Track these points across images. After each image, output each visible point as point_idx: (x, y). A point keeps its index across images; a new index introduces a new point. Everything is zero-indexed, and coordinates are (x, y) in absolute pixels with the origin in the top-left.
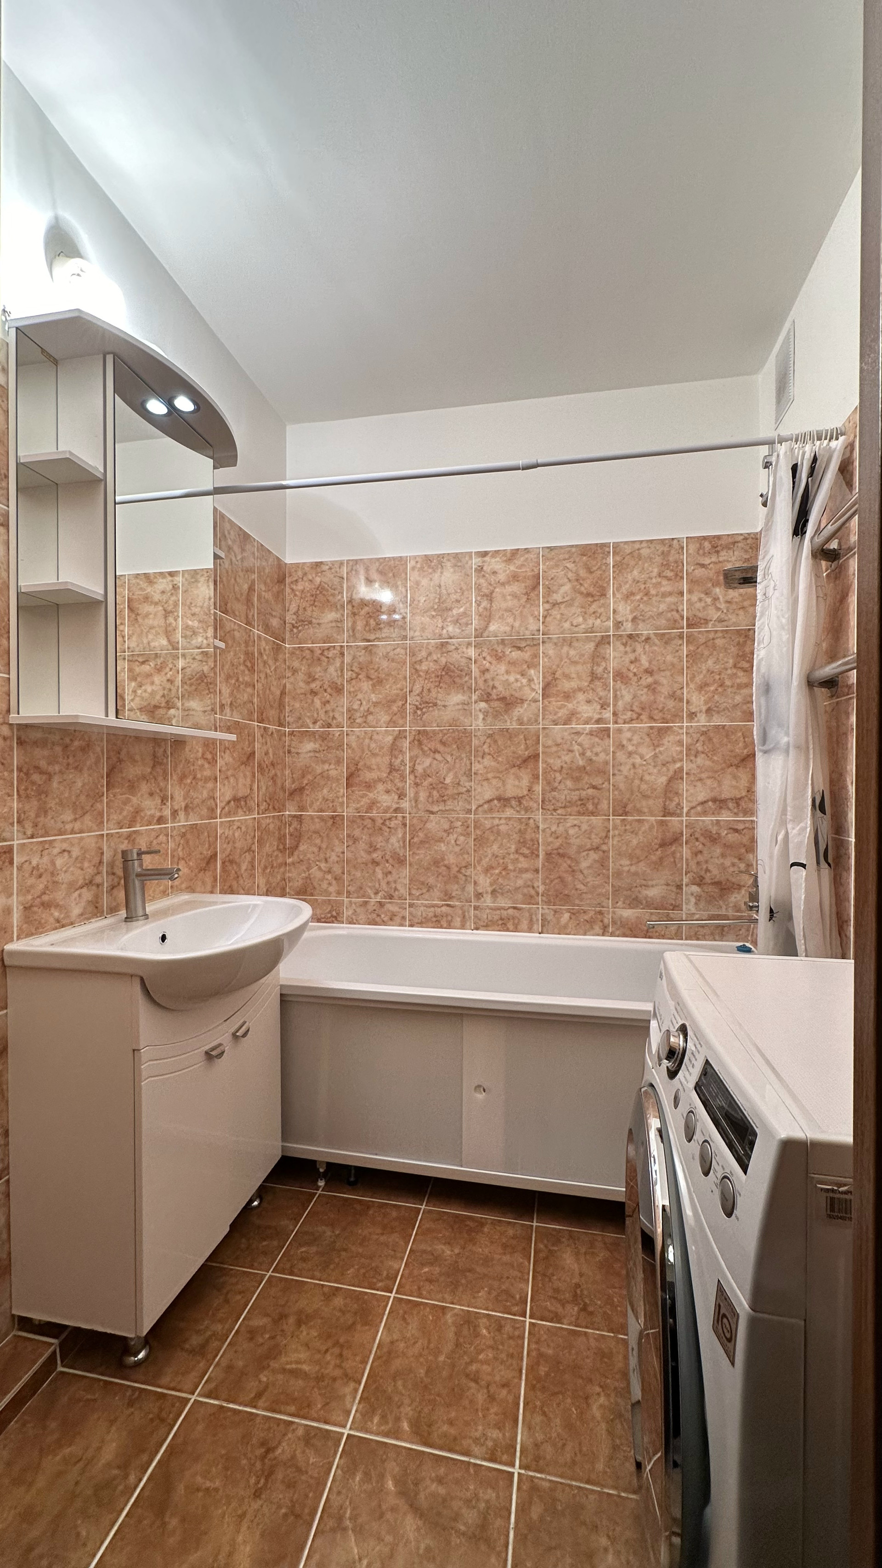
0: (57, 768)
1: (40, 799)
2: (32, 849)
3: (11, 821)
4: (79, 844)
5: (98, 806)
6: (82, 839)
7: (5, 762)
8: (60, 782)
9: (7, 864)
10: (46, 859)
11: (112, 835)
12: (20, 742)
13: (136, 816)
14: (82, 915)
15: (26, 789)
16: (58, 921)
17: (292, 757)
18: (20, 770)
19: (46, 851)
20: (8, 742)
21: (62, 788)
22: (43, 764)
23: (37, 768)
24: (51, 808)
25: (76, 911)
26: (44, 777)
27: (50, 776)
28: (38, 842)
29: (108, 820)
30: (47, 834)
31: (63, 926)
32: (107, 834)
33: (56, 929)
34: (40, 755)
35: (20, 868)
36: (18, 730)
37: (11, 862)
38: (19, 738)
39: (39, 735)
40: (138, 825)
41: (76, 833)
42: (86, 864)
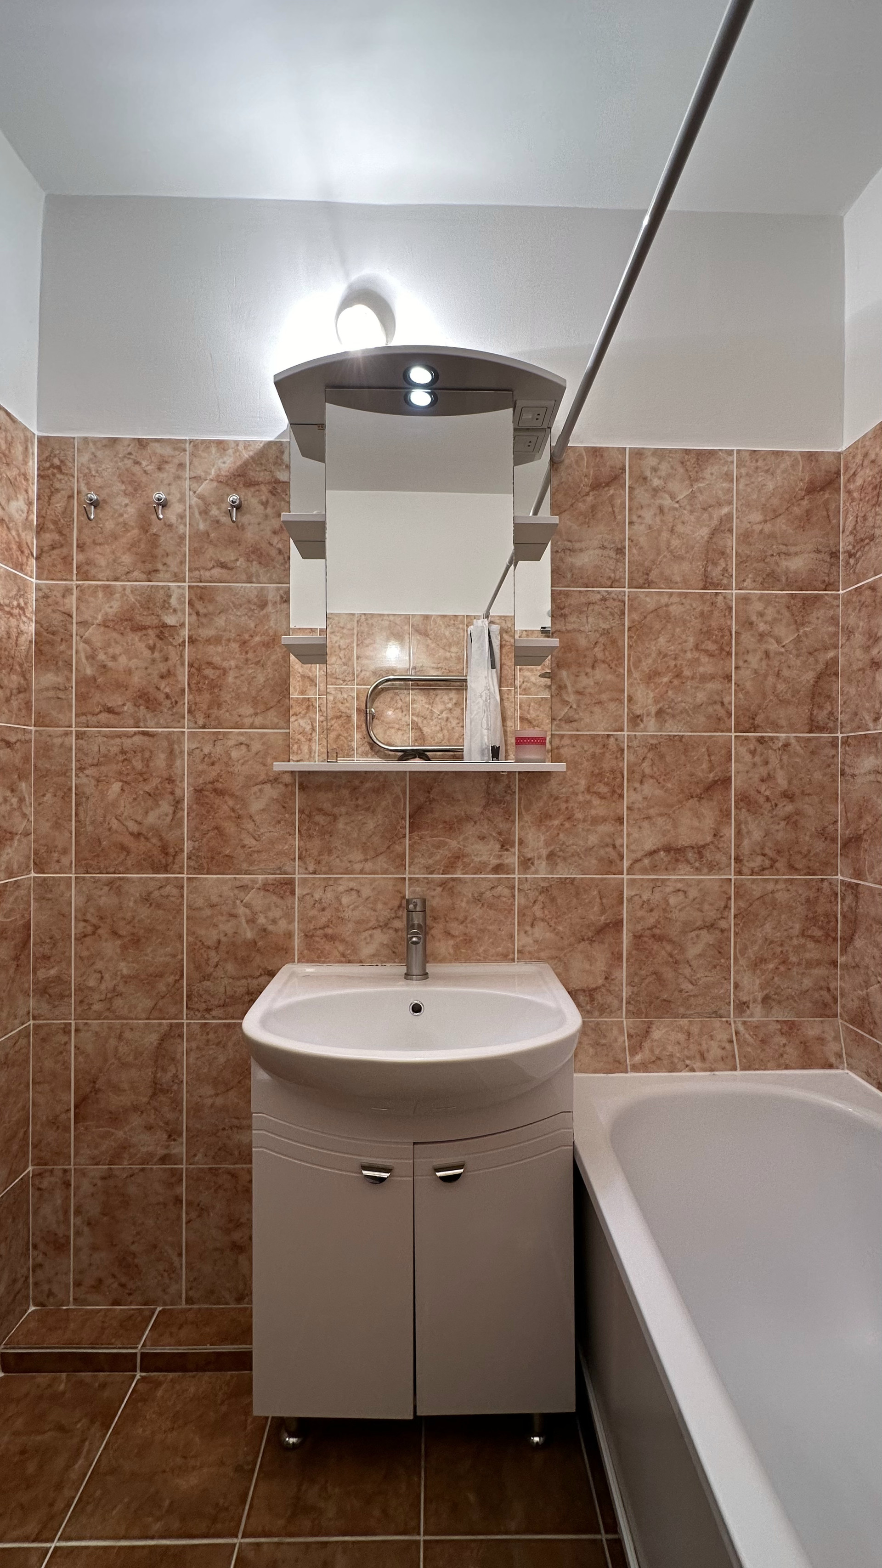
0: (343, 810)
1: (324, 839)
2: (314, 884)
3: (292, 857)
4: (371, 884)
5: (398, 848)
6: (374, 880)
7: (286, 805)
8: (346, 824)
9: (288, 894)
10: (330, 895)
11: (417, 880)
12: (302, 787)
13: (455, 860)
14: (374, 955)
15: (309, 829)
16: (343, 955)
17: (847, 782)
18: (301, 812)
19: (330, 888)
20: (290, 788)
21: (349, 828)
22: (327, 806)
23: (320, 810)
24: (336, 848)
25: (366, 951)
26: (329, 818)
27: (335, 818)
28: (320, 878)
29: (411, 864)
30: (330, 871)
31: (349, 962)
32: (410, 879)
33: (341, 962)
34: (325, 799)
35: (302, 899)
36: (300, 777)
37: (293, 893)
38: (301, 785)
39: (322, 779)
40: (459, 872)
41: (366, 874)
42: (380, 906)
